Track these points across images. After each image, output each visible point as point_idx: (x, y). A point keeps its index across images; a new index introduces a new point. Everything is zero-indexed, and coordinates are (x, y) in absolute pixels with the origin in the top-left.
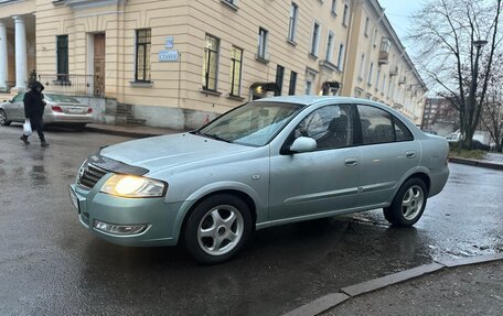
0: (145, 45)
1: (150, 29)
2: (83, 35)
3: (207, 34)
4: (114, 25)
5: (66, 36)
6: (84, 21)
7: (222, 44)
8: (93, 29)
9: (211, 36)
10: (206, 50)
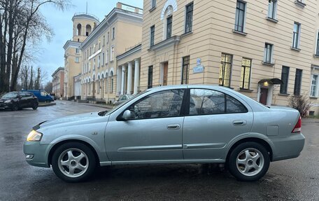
0: (187, 65)
1: (189, 56)
2: (158, 65)
3: (222, 53)
4: (172, 57)
5: (152, 66)
6: (159, 57)
7: (234, 58)
8: (163, 61)
9: (226, 54)
10: (222, 62)
